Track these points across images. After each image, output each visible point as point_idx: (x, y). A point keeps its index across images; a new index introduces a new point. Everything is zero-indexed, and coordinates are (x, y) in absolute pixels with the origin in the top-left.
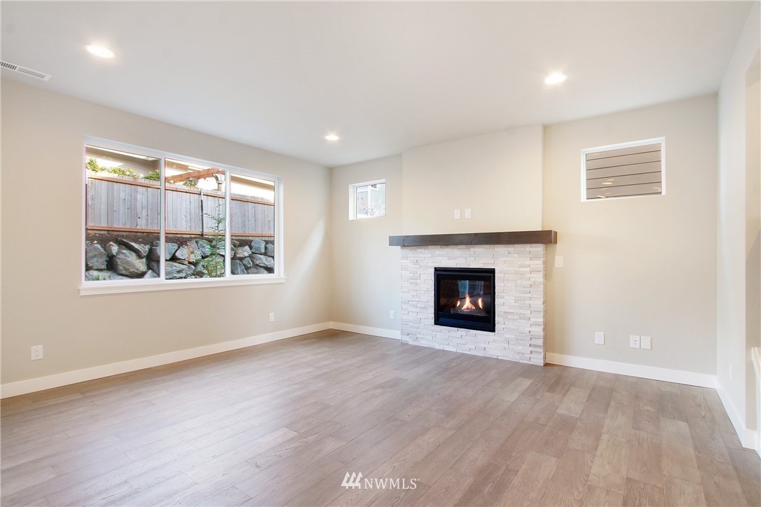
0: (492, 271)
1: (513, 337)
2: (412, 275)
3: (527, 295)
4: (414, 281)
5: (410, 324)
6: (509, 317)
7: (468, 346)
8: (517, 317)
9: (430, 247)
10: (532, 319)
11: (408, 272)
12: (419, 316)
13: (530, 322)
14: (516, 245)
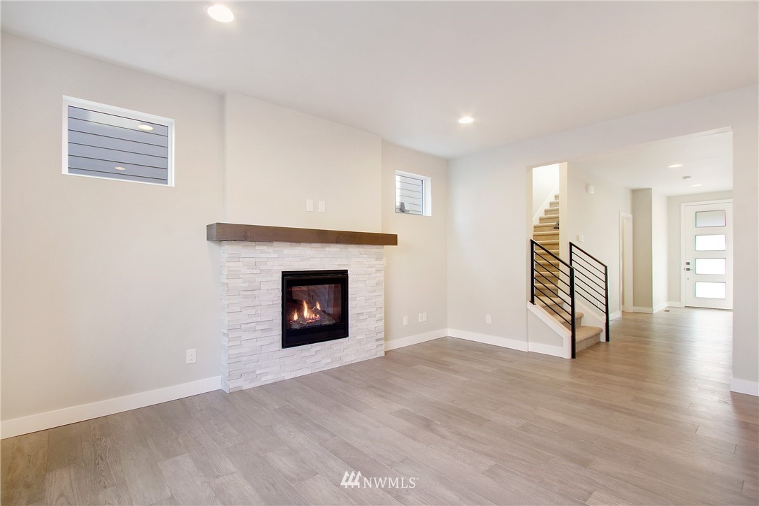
0: (345, 273)
1: (363, 336)
2: (247, 284)
3: (373, 294)
4: (249, 293)
5: (244, 359)
6: (361, 318)
7: (323, 362)
8: (366, 317)
9: (275, 244)
10: (377, 316)
11: (241, 280)
12: (259, 344)
13: (376, 319)
14: (365, 246)
